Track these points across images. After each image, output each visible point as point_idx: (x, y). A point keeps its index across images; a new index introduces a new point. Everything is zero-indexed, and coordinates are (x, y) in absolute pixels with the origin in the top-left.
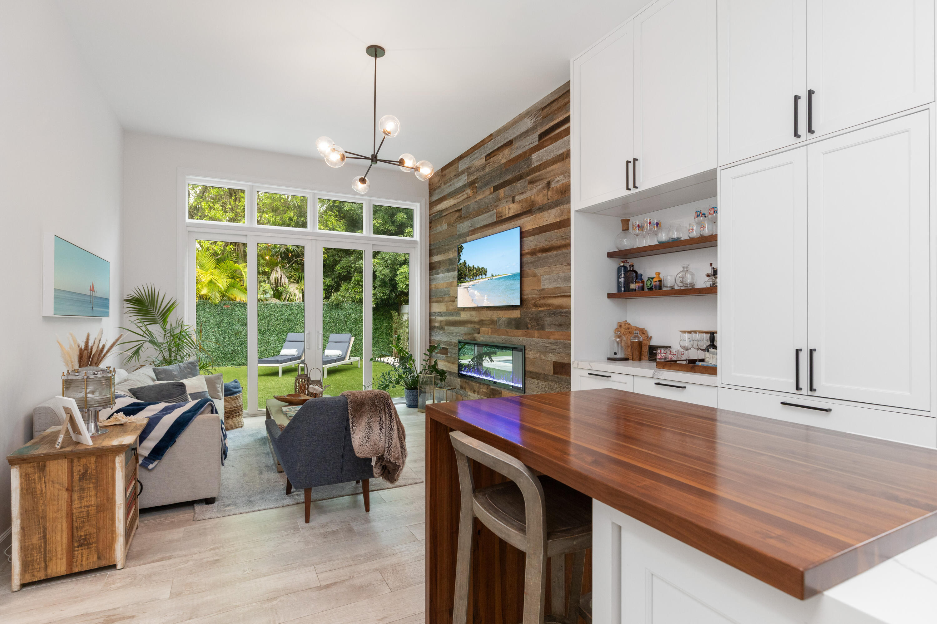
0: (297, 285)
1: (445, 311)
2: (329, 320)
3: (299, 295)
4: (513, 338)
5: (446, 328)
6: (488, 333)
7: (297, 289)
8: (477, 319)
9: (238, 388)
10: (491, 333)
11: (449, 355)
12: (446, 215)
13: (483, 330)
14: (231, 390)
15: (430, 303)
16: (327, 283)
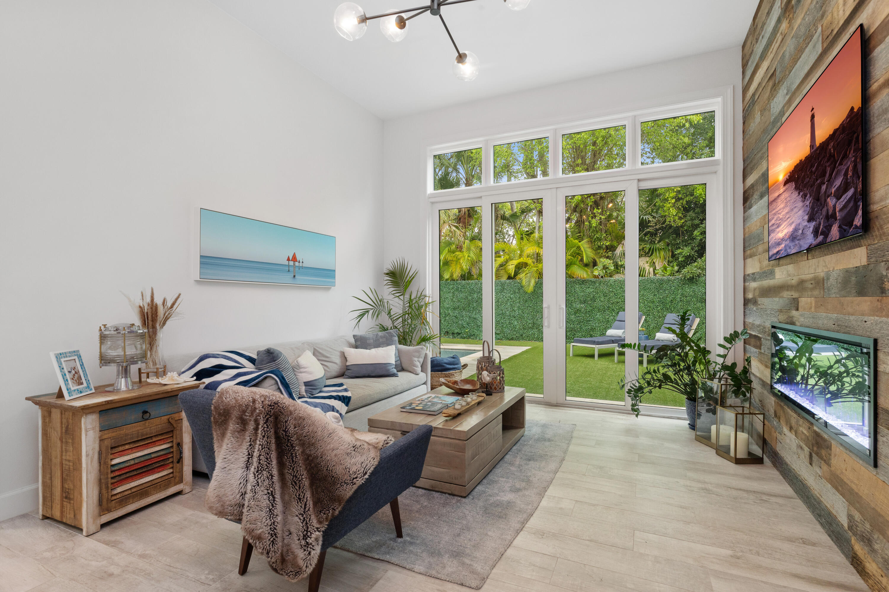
0: (648, 259)
1: (758, 270)
2: (681, 298)
3: (649, 270)
4: (852, 318)
5: (761, 300)
6: (811, 308)
7: (647, 262)
8: (794, 281)
9: (457, 364)
10: (816, 307)
11: (762, 351)
12: (758, 98)
13: (804, 301)
14: (444, 366)
15: (745, 259)
16: (684, 253)
